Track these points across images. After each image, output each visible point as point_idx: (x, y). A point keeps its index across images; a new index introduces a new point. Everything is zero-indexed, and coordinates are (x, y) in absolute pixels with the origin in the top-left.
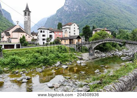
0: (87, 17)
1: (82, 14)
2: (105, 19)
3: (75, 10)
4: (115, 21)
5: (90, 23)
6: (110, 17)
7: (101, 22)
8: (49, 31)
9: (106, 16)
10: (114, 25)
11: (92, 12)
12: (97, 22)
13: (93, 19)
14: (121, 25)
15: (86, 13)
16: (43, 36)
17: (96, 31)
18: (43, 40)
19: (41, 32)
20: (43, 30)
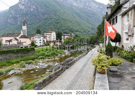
0: (45, 19)
1: (39, 15)
2: (61, 22)
3: (32, 10)
4: (69, 25)
5: (47, 24)
7: (58, 24)
8: (43, 37)
9: (62, 19)
10: (69, 28)
11: (49, 14)
13: (50, 21)
14: (74, 28)
15: (43, 14)
16: (40, 40)
17: (64, 36)
18: (40, 43)
19: (39, 38)
20: (40, 37)
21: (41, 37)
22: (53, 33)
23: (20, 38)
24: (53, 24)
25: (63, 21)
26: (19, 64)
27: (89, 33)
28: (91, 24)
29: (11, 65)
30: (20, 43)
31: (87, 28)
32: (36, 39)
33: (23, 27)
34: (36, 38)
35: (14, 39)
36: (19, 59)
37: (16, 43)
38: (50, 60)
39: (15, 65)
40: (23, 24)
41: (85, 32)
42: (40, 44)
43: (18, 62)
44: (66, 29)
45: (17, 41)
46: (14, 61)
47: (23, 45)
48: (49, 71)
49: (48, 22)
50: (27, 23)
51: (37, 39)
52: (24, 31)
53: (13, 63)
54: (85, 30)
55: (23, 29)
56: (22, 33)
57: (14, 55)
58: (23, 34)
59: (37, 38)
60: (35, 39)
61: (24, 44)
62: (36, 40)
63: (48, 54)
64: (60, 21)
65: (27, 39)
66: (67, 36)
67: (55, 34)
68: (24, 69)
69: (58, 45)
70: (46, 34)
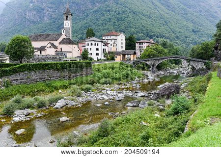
0: (96, 11)
4: (144, 23)
5: (101, 22)
6: (136, 14)
7: (122, 22)
8: (103, 44)
9: (130, 12)
10: (144, 29)
11: (105, 1)
12: (115, 23)
15: (93, 2)
16: (97, 49)
17: (141, 43)
18: (97, 54)
19: (95, 44)
20: (97, 43)
21: (100, 43)
22: (121, 35)
23: (60, 43)
24: (113, 21)
25: (131, 15)
26: (67, 90)
27: (187, 40)
28: (192, 21)
29: (53, 91)
30: (60, 53)
31: (182, 31)
32: (89, 47)
33: (65, 22)
34: (90, 44)
35: (50, 45)
36: (66, 82)
37: (54, 54)
38: (123, 87)
39: (60, 91)
40: (65, 17)
41: (177, 37)
42: (97, 56)
43: (65, 87)
44: (138, 32)
45: (55, 50)
46: (58, 84)
47: (66, 57)
48: (132, 105)
49: (103, 18)
50: (71, 15)
51: (92, 47)
52: (67, 31)
53: (56, 89)
54: (178, 35)
55: (65, 26)
56: (63, 34)
57: (56, 74)
58: (65, 37)
59: (92, 44)
60: (87, 47)
61: (69, 55)
62: (89, 49)
63: (117, 76)
64: (126, 16)
65: (74, 46)
66: (147, 44)
67: (124, 38)
68: (81, 99)
69: (132, 59)
70: (106, 38)
